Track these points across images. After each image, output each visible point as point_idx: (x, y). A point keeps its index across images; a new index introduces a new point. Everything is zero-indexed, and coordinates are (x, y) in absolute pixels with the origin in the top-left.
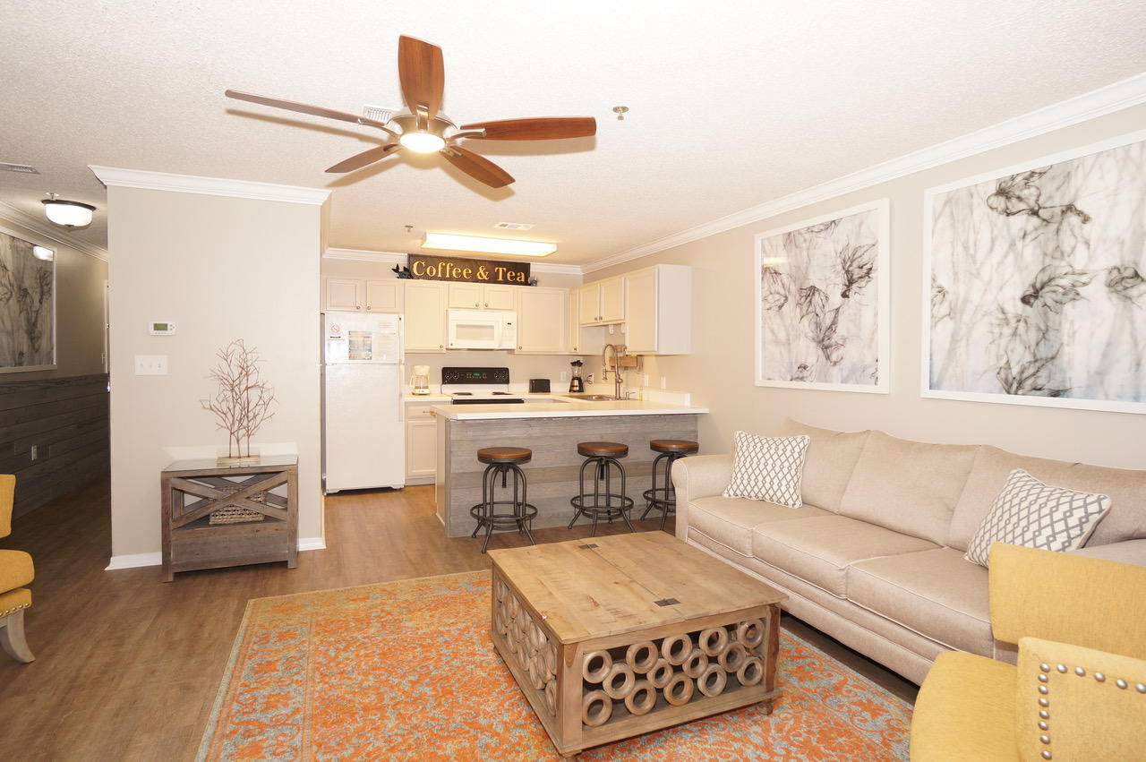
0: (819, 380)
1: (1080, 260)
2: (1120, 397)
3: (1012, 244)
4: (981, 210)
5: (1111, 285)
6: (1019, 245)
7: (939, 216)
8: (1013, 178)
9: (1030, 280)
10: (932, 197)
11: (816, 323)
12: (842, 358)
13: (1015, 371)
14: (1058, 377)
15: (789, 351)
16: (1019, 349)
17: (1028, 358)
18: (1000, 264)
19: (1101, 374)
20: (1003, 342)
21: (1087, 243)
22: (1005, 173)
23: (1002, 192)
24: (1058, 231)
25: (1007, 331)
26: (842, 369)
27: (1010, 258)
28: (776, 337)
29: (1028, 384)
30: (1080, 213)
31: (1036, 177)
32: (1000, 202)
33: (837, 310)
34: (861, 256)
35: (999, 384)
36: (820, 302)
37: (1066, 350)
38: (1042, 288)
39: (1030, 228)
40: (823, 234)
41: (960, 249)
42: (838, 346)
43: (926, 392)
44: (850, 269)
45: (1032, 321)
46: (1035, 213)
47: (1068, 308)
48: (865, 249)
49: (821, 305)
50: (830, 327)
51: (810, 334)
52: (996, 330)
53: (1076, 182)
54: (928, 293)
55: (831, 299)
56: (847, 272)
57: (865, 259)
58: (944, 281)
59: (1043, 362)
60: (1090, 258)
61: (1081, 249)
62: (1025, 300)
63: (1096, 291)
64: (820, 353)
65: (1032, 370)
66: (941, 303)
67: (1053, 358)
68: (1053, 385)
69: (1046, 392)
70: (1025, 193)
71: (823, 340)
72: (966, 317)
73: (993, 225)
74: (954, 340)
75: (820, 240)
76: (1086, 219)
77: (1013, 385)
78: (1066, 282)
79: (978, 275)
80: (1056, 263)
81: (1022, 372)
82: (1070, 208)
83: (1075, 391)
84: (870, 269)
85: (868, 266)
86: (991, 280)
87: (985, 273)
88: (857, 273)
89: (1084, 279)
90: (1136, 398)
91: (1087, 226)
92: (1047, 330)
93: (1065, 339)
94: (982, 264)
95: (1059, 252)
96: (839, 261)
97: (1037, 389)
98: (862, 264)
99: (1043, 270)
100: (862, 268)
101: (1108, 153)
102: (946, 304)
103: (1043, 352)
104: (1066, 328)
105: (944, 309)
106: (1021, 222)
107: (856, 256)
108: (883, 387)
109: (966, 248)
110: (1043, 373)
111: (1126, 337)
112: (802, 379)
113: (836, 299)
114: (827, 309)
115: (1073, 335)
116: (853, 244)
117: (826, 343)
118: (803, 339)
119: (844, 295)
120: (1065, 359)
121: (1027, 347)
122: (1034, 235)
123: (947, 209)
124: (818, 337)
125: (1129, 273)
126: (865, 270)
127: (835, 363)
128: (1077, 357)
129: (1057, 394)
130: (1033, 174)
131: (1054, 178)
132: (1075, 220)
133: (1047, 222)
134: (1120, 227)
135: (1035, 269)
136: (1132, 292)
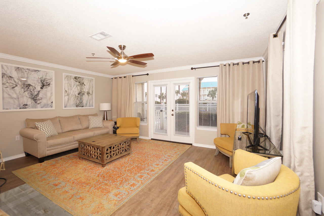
0: (33, 107)
2: (88, 107)
3: (77, 86)
4: (72, 80)
5: (87, 94)
6: (78, 86)
7: (65, 78)
8: (77, 77)
9: (79, 91)
10: (64, 74)
11: (31, 94)
12: (41, 102)
13: (77, 104)
14: (82, 104)
15: (19, 101)
16: (78, 101)
17: (79, 102)
18: (75, 88)
19: (87, 104)
20: (76, 100)
22: (76, 76)
23: (75, 78)
24: (82, 86)
25: (76, 98)
26: (41, 105)
27: (76, 88)
28: (11, 96)
30: (84, 84)
32: (75, 79)
33: (39, 91)
34: (47, 81)
35: (76, 106)
36: (32, 88)
37: (83, 101)
38: (80, 93)
39: (79, 84)
40: (33, 72)
41: (69, 85)
42: (39, 100)
43: (64, 108)
44: (43, 83)
45: (79, 97)
46: (79, 82)
47: (83, 96)
48: (48, 79)
49: (33, 89)
50: (36, 95)
51: (28, 96)
52: (75, 98)
53: (84, 80)
54: (64, 91)
55: (37, 88)
56: (42, 83)
57: (48, 81)
58: (66, 89)
59: (81, 103)
60: (85, 90)
61: (84, 89)
62: (78, 94)
63: (86, 94)
64: (33, 101)
65: (79, 104)
66: (66, 93)
68: (82, 106)
70: (78, 79)
71: (34, 98)
72: (70, 96)
73: (74, 82)
74: (68, 99)
75: (33, 73)
76: (85, 85)
77: (77, 106)
78: (83, 92)
79: (72, 89)
80: (82, 90)
81: (78, 104)
82: (83, 83)
83: (84, 106)
84: (50, 84)
85: (49, 83)
86: (74, 91)
87: (73, 89)
88: (45, 84)
89: (85, 92)
90: (90, 107)
92: (81, 98)
93: (83, 100)
94: (73, 88)
95: (82, 89)
96: (39, 80)
97: (80, 106)
98: (47, 82)
99: (80, 90)
100: (47, 83)
101: (87, 78)
102: (67, 93)
103: (81, 101)
104: (83, 98)
105: (66, 94)
106: (77, 83)
107: (45, 80)
108: (54, 108)
109: (70, 85)
111: (89, 100)
112: (25, 108)
113: (38, 88)
114: (35, 90)
115: (84, 99)
116: (44, 77)
117: (35, 99)
118: (25, 97)
119: (41, 88)
121: (79, 101)
123: (67, 78)
124: (32, 97)
126: (48, 84)
127: (39, 104)
128: (84, 102)
129: (82, 107)
130: (79, 77)
131: (81, 79)
132: (84, 85)
133: (81, 84)
134: (88, 87)
135: (79, 90)
136: (89, 95)
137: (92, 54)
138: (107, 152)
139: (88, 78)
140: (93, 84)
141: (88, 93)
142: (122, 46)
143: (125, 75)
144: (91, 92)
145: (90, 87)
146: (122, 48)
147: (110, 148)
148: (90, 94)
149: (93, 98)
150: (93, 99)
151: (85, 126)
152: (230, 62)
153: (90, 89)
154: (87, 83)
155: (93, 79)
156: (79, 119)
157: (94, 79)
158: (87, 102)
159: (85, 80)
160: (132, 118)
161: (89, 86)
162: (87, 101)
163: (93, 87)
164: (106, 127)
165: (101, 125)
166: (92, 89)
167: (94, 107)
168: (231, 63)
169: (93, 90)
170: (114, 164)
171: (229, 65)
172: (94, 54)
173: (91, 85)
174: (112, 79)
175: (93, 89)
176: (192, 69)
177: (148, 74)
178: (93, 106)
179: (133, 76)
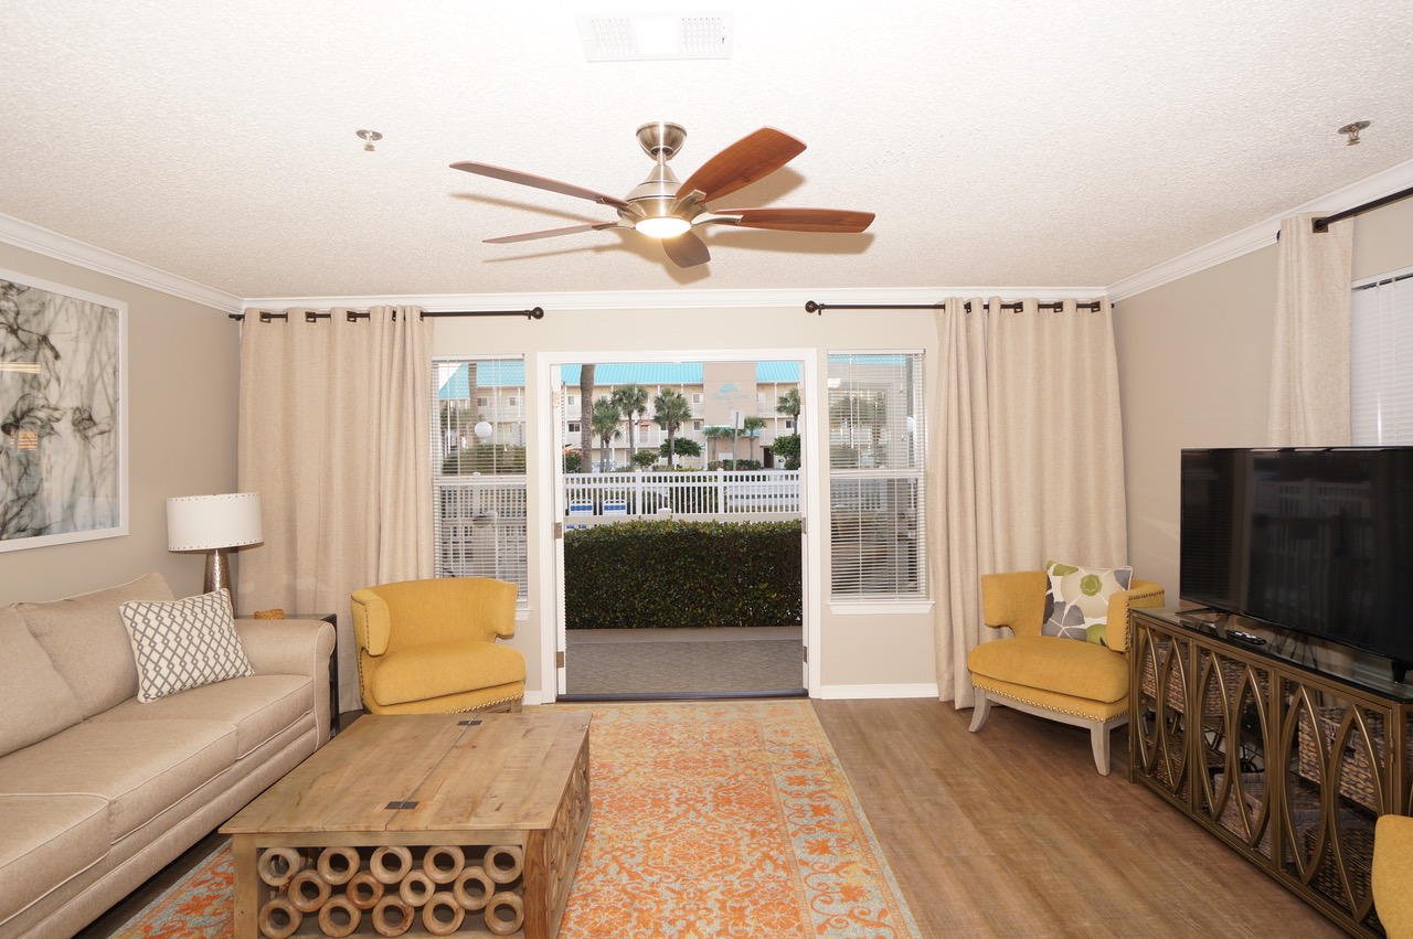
1: (53, 394)
2: (84, 526)
5: (76, 423)
9: (10, 406)
14: (39, 514)
17: (11, 495)
19: (71, 507)
21: (58, 380)
24: (35, 359)
29: (12, 526)
30: (52, 348)
31: (14, 292)
37: (46, 485)
38: (22, 418)
39: (9, 348)
45: (14, 454)
46: (13, 331)
47: (45, 441)
53: (49, 314)
59: (27, 498)
60: (61, 396)
61: (53, 383)
62: (5, 429)
63: (64, 426)
65: (15, 510)
67: (34, 495)
68: (35, 524)
69: (29, 532)
70: (4, 305)
76: (57, 356)
78: (42, 414)
80: (35, 392)
81: (6, 513)
82: (44, 339)
83: (55, 527)
89: (57, 414)
90: (93, 527)
91: (58, 363)
92: (28, 465)
93: (44, 475)
95: (36, 383)
97: (21, 530)
99: (23, 398)
101: (73, 301)
103: (25, 488)
104: (44, 461)
110: (27, 511)
111: (86, 474)
115: (50, 472)
120: (45, 494)
121: (10, 484)
122: (13, 356)
125: (86, 415)
128: (54, 490)
129: (38, 532)
130: (11, 286)
131: (31, 301)
132: (49, 354)
133: (25, 346)
134: (80, 370)
135: (15, 395)
136: (90, 433)
137: (361, 134)
139: (84, 303)
140: (116, 353)
141: (84, 421)
144: (100, 412)
145: (96, 373)
146: (662, 147)
148: (95, 430)
149: (116, 461)
150: (116, 468)
153: (99, 386)
154: (76, 339)
155: (114, 313)
156: (35, 636)
157: (122, 309)
158: (74, 489)
159: (56, 314)
161: (90, 362)
162: (76, 479)
163: (115, 371)
166: (110, 391)
167: (122, 529)
168: (992, 298)
169: (116, 393)
171: (985, 307)
172: (377, 136)
173: (105, 358)
174: (239, 317)
175: (115, 385)
176: (811, 307)
177: (537, 313)
178: (114, 523)
179: (423, 315)
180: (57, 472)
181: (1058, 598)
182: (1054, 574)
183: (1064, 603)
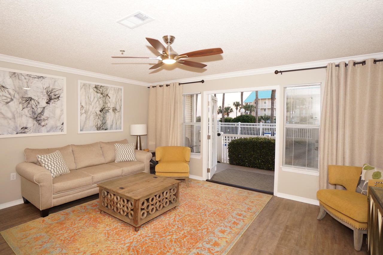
0: (35, 132)
1: (109, 105)
2: (114, 129)
3: (98, 99)
4: (92, 90)
5: (113, 110)
6: (99, 100)
7: (82, 87)
8: (98, 85)
9: (101, 107)
10: (80, 82)
11: (33, 111)
12: (47, 124)
13: (99, 126)
14: (106, 126)
15: (15, 122)
16: (100, 121)
17: (101, 123)
18: (96, 103)
19: (112, 125)
20: (97, 119)
21: (110, 102)
23: (96, 87)
24: (106, 99)
25: (97, 117)
26: (47, 128)
27: (97, 102)
28: (4, 115)
29: (101, 128)
30: (109, 96)
31: (102, 87)
32: (96, 89)
33: (44, 108)
34: (55, 92)
35: (96, 129)
36: (34, 104)
37: (107, 121)
38: (103, 109)
39: (101, 97)
40: (36, 79)
41: (87, 97)
42: (44, 120)
43: (79, 132)
44: (50, 95)
45: (101, 115)
46: (102, 94)
47: (107, 113)
48: (57, 90)
49: (35, 105)
50: (40, 113)
51: (29, 115)
52: (95, 117)
53: (108, 90)
54: (79, 107)
55: (41, 103)
56: (49, 96)
57: (57, 93)
58: (83, 104)
59: (104, 123)
61: (109, 103)
62: (100, 111)
63: (111, 111)
64: (35, 122)
65: (102, 125)
66: (83, 110)
67: (105, 123)
68: (105, 128)
69: (104, 129)
70: (100, 89)
71: (36, 118)
72: (89, 114)
73: (94, 94)
74: (86, 119)
75: (35, 81)
76: (110, 98)
77: (98, 129)
78: (107, 109)
79: (91, 104)
80: (106, 105)
81: (100, 126)
82: (107, 95)
83: (109, 129)
84: (59, 97)
85: (58, 96)
86: (94, 106)
87: (93, 104)
88: (53, 97)
89: (109, 108)
90: (116, 129)
91: (110, 99)
92: (104, 117)
94: (92, 102)
95: (106, 103)
96: (45, 91)
98: (55, 94)
99: (103, 106)
100: (55, 95)
102: (84, 110)
103: (104, 122)
104: (107, 117)
105: (83, 111)
106: (99, 95)
107: (53, 91)
108: (65, 132)
109: (88, 98)
110: (104, 126)
111: (115, 119)
112: (24, 133)
113: (43, 103)
114: (38, 107)
115: (108, 119)
116: (51, 87)
117: (38, 119)
118: (24, 117)
119: (47, 103)
120: (107, 123)
122: (102, 98)
123: (84, 87)
124: (33, 116)
125: (115, 109)
126: (57, 96)
127: (43, 126)
128: (109, 122)
129: (106, 130)
130: (102, 86)
131: (105, 88)
132: (108, 97)
133: (104, 96)
134: (114, 100)
135: (102, 105)
136: (116, 112)
137: (121, 51)
138: (143, 207)
139: (115, 88)
140: (121, 97)
141: (114, 110)
142: (169, 38)
143: (168, 83)
144: (118, 108)
145: (117, 101)
146: (169, 41)
147: (148, 200)
148: (117, 111)
149: (121, 117)
150: (121, 118)
151: (109, 158)
152: (347, 60)
153: (118, 103)
154: (113, 95)
155: (121, 89)
156: (101, 148)
157: (122, 88)
158: (112, 122)
159: (110, 90)
160: (177, 147)
161: (116, 99)
162: (113, 120)
163: (121, 100)
164: (140, 161)
165: (133, 158)
166: (120, 104)
167: (122, 130)
168: (349, 61)
169: (121, 104)
170: (152, 225)
171: (346, 65)
172: (124, 51)
173: (119, 98)
174: (149, 87)
175: (121, 103)
176: (277, 72)
177: (203, 82)
178: (120, 129)
179: (180, 84)
180: (109, 119)
181: (363, 179)
182: (364, 169)
183: (364, 181)
